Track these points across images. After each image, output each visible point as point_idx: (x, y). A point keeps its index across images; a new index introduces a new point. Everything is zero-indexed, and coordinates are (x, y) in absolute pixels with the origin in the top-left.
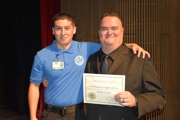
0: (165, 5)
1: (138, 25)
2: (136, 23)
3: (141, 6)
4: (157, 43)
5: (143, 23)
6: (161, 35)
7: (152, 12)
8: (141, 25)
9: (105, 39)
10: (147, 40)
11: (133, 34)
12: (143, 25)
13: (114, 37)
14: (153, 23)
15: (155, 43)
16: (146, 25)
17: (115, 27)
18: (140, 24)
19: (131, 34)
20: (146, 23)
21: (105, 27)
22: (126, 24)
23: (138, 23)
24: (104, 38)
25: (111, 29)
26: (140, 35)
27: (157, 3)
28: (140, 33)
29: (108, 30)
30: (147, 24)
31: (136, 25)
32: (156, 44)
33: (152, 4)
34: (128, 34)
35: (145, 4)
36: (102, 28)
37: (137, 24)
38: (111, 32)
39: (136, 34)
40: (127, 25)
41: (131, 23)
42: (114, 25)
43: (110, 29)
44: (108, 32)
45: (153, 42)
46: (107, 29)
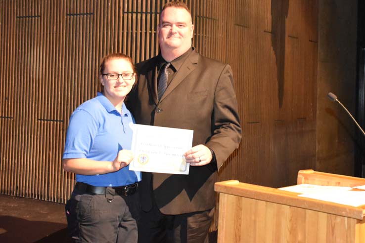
11: (146, 14)
13: (180, 38)
17: (181, 23)
21: (167, 22)
24: (165, 37)
25: (176, 26)
26: (158, 15)
28: (159, 11)
29: (172, 26)
36: (163, 23)
38: (175, 29)
43: (174, 26)
44: (171, 30)
46: (170, 25)
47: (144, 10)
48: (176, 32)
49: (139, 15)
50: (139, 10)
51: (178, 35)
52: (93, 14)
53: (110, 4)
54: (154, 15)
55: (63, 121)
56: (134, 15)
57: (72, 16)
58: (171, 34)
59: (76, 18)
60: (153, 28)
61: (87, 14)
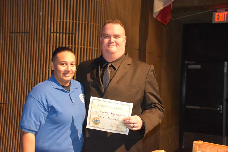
1: (73, 23)
2: (70, 19)
5: (79, 20)
7: (90, 9)
8: (76, 23)
10: (83, 43)
11: (66, 34)
12: (79, 23)
13: (116, 46)
14: (91, 22)
16: (82, 24)
17: (117, 35)
18: (75, 21)
19: (63, 33)
20: (82, 21)
21: (107, 35)
22: (57, 19)
23: (73, 20)
24: (105, 45)
25: (113, 37)
26: (74, 35)
28: (74, 32)
29: (110, 38)
30: (84, 22)
31: (69, 22)
34: (60, 33)
36: (104, 35)
37: (71, 21)
39: (69, 34)
40: (59, 20)
41: (63, 19)
44: (110, 40)
47: (64, 32)
48: (114, 41)
49: (61, 35)
50: (61, 31)
51: (114, 44)
52: (29, 33)
53: (41, 27)
54: (71, 35)
55: (6, 104)
56: (58, 35)
57: (14, 34)
59: (17, 36)
60: (70, 43)
61: (25, 33)
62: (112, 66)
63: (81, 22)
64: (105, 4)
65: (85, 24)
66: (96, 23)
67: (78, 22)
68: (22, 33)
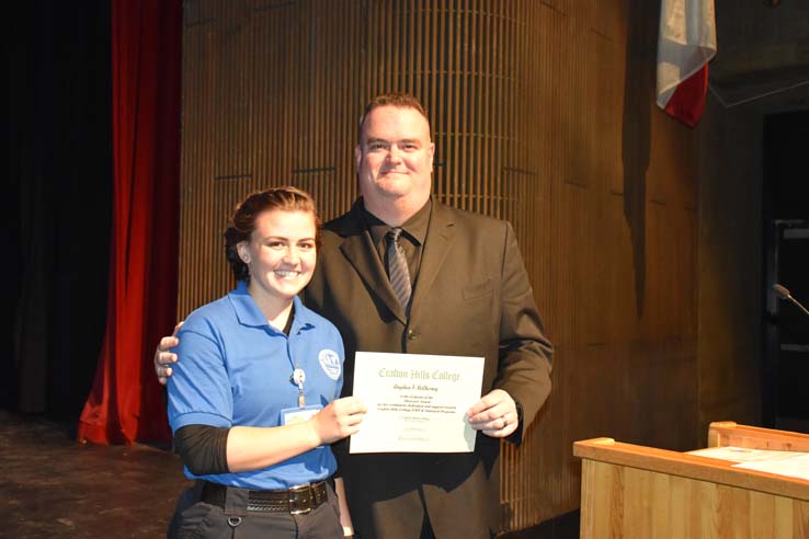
0: (520, 78)
1: (437, 137)
3: (446, 76)
4: (493, 198)
5: (453, 131)
6: (505, 172)
8: (444, 137)
9: (378, 178)
10: (464, 185)
12: (453, 138)
13: (407, 173)
14: (483, 132)
15: (486, 197)
16: (461, 138)
17: (409, 141)
18: (442, 134)
20: (461, 131)
21: (378, 140)
23: (437, 130)
24: (375, 173)
25: (399, 147)
26: (440, 169)
27: (494, 72)
28: (441, 161)
29: (390, 150)
30: (465, 134)
32: (489, 200)
33: (481, 73)
35: (458, 72)
36: (370, 141)
42: (408, 134)
43: (395, 148)
44: (389, 156)
45: (482, 193)
46: (385, 147)
48: (401, 160)
51: (403, 168)
52: (335, 169)
57: (301, 174)
58: (388, 167)
59: (308, 177)
61: (325, 169)
62: (404, 234)
63: (457, 134)
64: (520, 85)
65: (468, 138)
66: (497, 134)
67: (449, 134)
68: (319, 170)
